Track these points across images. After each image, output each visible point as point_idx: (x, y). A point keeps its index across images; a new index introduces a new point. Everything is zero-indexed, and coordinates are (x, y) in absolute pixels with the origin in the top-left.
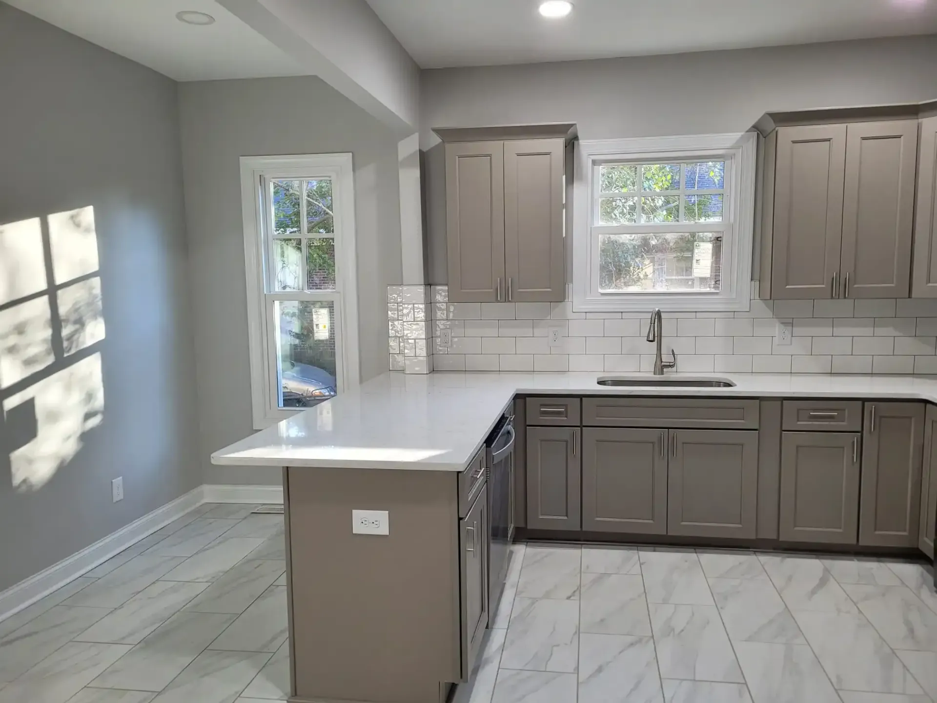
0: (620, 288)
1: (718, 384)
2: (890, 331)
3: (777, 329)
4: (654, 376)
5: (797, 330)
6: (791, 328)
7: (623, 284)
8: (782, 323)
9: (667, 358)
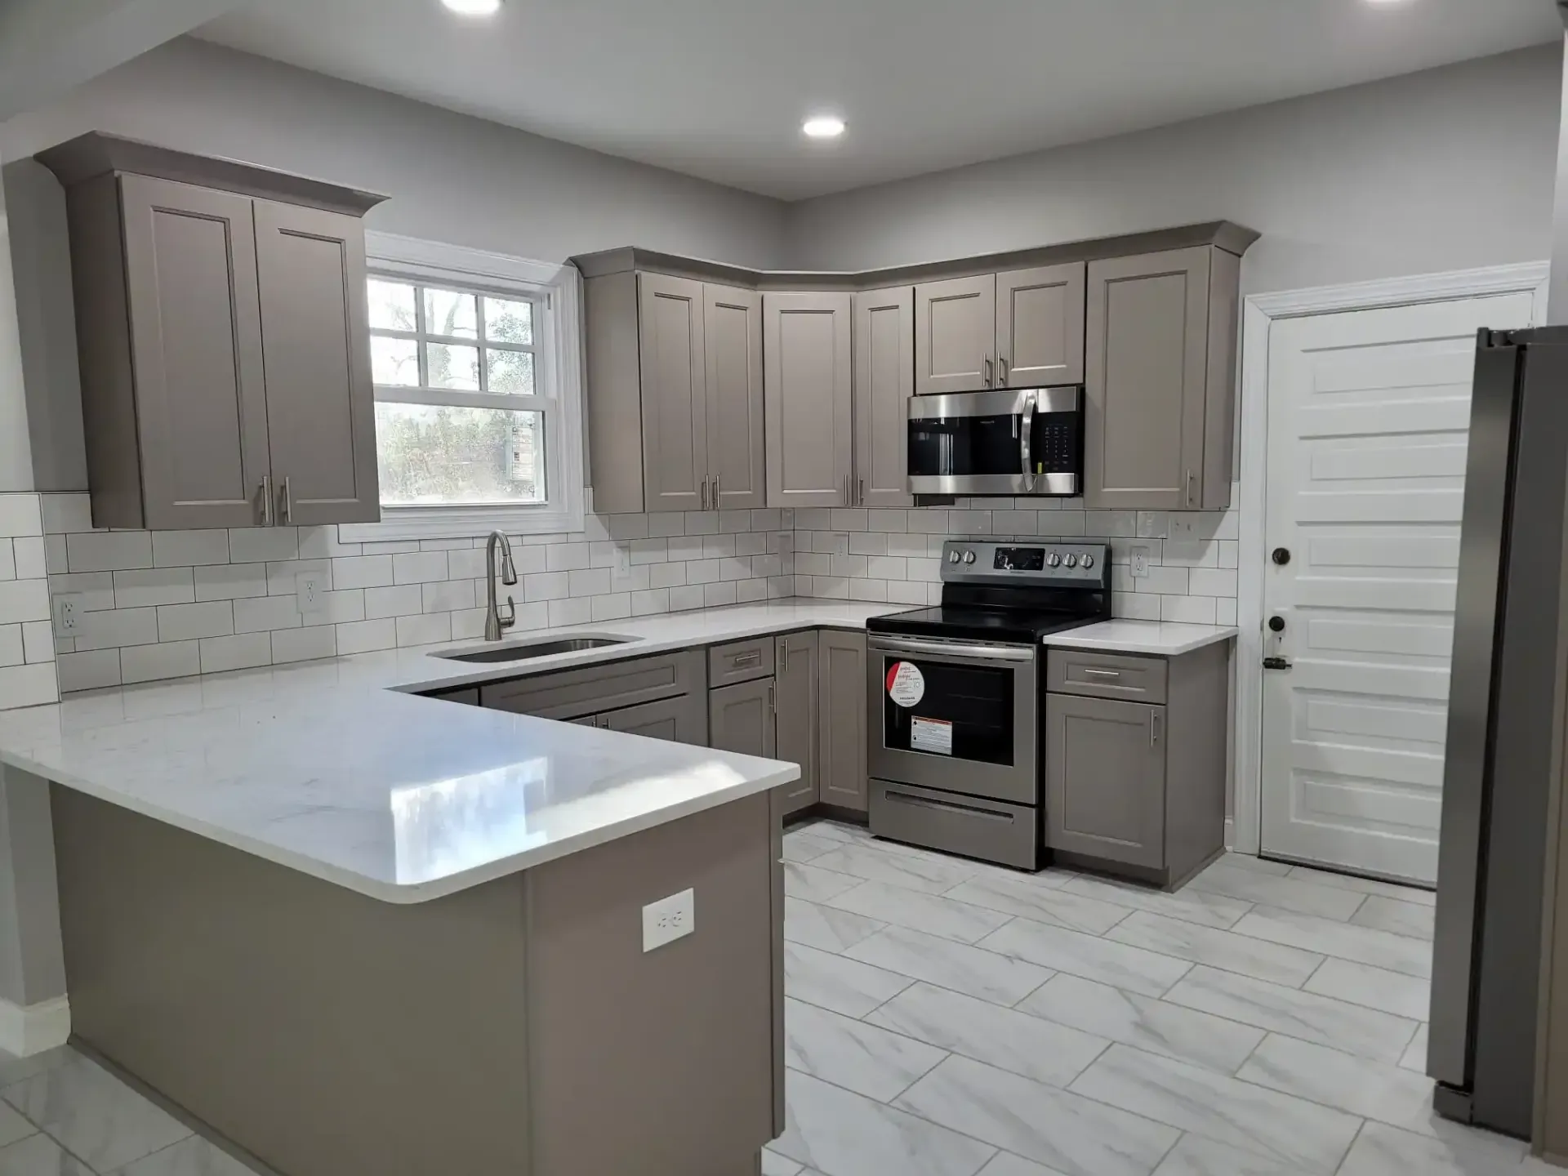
0: (412, 498)
1: (583, 643)
2: (715, 552)
3: (616, 557)
4: (486, 643)
5: (637, 557)
6: (628, 553)
7: (414, 492)
8: (621, 547)
9: (505, 612)
